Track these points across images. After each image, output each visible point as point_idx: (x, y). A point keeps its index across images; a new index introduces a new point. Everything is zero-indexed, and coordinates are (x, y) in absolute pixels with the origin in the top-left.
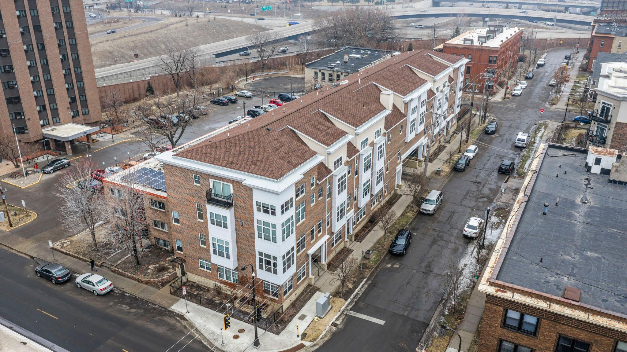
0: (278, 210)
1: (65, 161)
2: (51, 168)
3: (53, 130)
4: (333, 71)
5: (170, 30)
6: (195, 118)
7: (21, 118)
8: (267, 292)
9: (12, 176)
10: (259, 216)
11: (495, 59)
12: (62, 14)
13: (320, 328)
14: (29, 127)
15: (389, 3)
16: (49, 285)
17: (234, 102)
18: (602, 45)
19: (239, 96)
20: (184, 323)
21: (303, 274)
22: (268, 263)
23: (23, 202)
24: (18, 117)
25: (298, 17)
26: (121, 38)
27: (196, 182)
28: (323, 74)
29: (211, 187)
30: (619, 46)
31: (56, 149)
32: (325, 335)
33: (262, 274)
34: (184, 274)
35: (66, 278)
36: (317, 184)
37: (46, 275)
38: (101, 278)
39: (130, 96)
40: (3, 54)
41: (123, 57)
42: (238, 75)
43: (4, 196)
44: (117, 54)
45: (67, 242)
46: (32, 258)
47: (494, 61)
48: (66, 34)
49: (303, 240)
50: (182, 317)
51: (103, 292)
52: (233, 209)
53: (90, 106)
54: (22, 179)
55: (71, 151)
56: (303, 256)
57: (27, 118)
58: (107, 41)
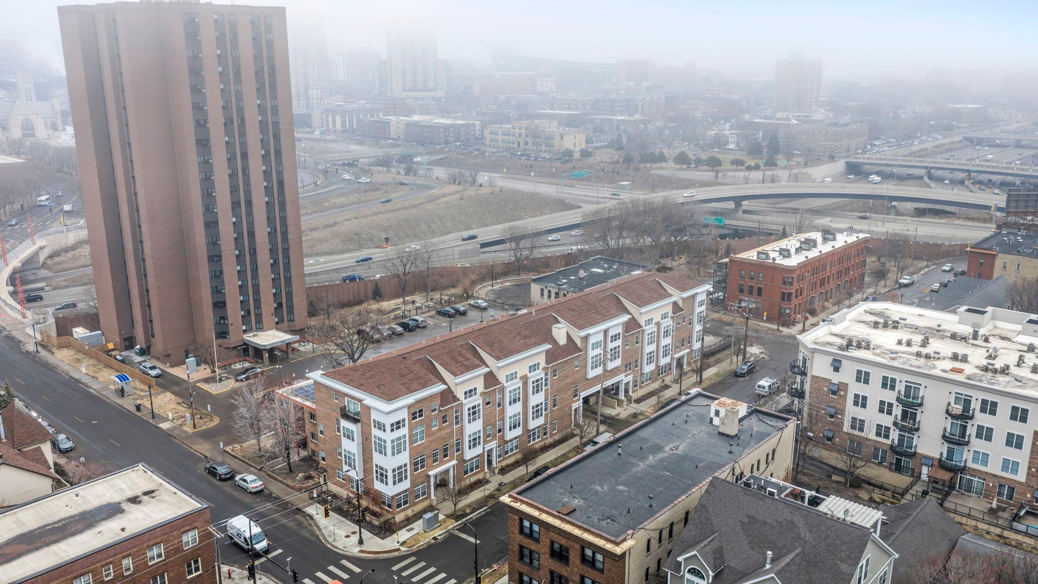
0: (388, 428)
1: (259, 370)
2: (244, 376)
3: (254, 336)
4: (559, 289)
5: (438, 204)
6: (410, 331)
7: (225, 323)
8: (384, 503)
9: (207, 380)
10: (375, 432)
11: (790, 280)
12: (278, 218)
13: (421, 539)
14: (230, 332)
15: (768, 168)
16: (213, 480)
17: (463, 314)
18: (981, 264)
19: (473, 306)
20: (311, 521)
21: (424, 494)
22: (382, 475)
23: (209, 406)
24: (222, 322)
25: (623, 187)
26: (375, 214)
27: (336, 399)
28: (550, 292)
29: (346, 404)
30: (1005, 267)
31: (255, 357)
32: (422, 545)
33: (378, 486)
34: (325, 483)
35: (228, 476)
36: (440, 411)
37: (212, 472)
38: (255, 478)
39: (354, 298)
40: (215, 259)
41: (371, 240)
42: (483, 279)
43: (192, 399)
44: (364, 236)
45: (238, 447)
46: (206, 457)
47: (789, 283)
48: (279, 239)
49: (422, 461)
50: (311, 517)
51: (254, 490)
52: (359, 425)
53: (296, 312)
54: (215, 384)
55: (268, 360)
56: (422, 475)
57: (230, 323)
58: (356, 218)
